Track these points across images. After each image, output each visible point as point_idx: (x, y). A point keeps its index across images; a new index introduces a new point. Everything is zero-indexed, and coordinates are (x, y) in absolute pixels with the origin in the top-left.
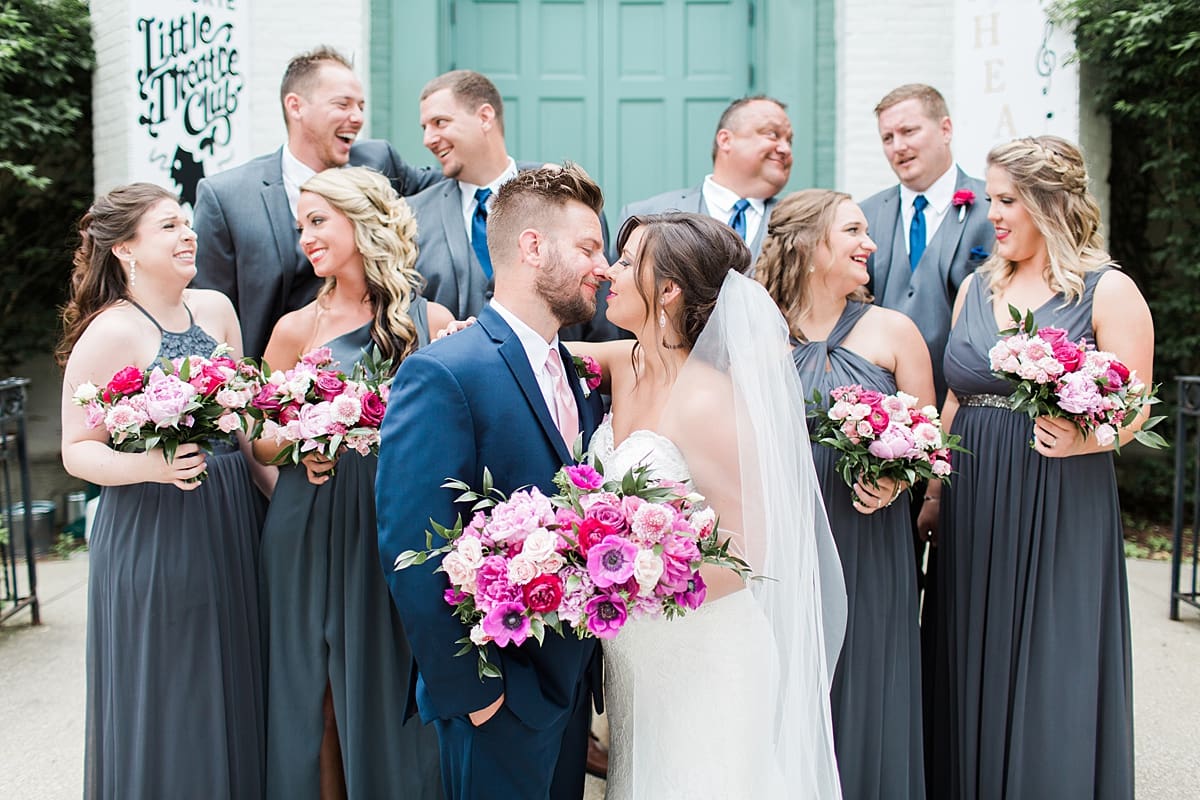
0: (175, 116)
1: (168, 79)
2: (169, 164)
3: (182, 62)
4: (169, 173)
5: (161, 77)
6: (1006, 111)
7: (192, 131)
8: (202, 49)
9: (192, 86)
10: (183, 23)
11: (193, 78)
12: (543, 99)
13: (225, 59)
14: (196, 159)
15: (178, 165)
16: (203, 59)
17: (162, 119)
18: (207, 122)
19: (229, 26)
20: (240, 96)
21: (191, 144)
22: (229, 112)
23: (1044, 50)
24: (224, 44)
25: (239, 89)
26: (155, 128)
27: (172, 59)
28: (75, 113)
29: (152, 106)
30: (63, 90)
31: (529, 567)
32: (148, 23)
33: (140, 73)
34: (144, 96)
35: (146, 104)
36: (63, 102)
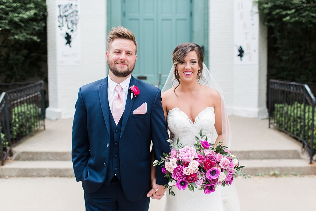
0: (65, 25)
1: (64, 18)
2: (64, 36)
3: (67, 14)
4: (65, 38)
5: (62, 17)
6: (244, 23)
7: (69, 28)
8: (70, 11)
9: (69, 19)
10: (67, 5)
11: (69, 17)
12: (144, 19)
13: (75, 13)
14: (70, 35)
15: (67, 36)
16: (71, 13)
17: (63, 26)
18: (72, 26)
19: (76, 5)
20: (78, 21)
21: (69, 32)
22: (77, 24)
23: (252, 11)
24: (75, 10)
25: (78, 19)
26: (61, 28)
27: (65, 13)
28: (44, 25)
29: (61, 23)
30: (41, 20)
31: (190, 171)
32: (60, 6)
33: (59, 16)
34: (59, 21)
35: (59, 23)
36: (41, 22)
